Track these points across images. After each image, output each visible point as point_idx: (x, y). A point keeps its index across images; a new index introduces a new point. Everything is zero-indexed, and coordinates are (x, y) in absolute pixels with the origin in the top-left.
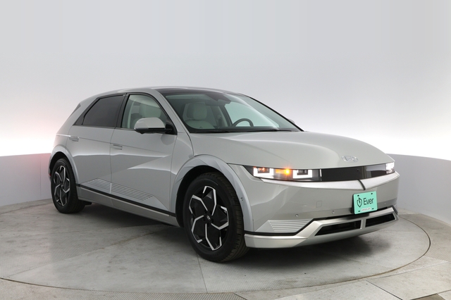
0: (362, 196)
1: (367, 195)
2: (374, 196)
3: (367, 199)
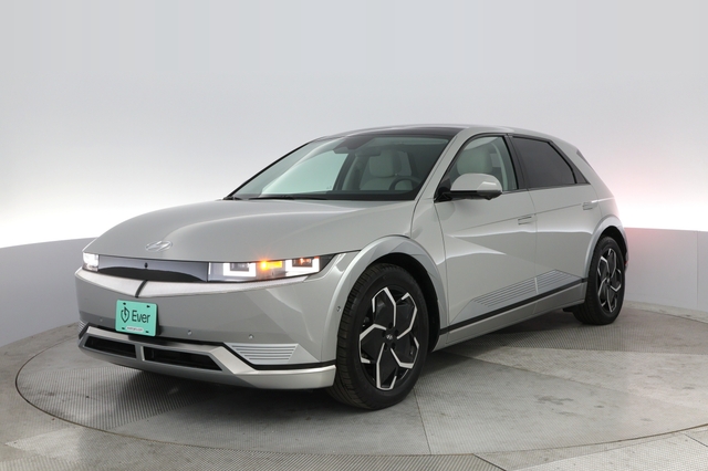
0: (131, 306)
1: (141, 308)
2: (152, 311)
3: (140, 313)
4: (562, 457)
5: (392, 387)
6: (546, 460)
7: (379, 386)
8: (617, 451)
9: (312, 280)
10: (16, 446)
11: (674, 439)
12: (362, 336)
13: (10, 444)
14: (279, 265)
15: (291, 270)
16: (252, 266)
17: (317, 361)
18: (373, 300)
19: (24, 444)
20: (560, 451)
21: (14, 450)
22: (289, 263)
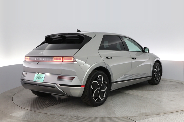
8: (163, 116)
11: (177, 113)
19: (14, 115)
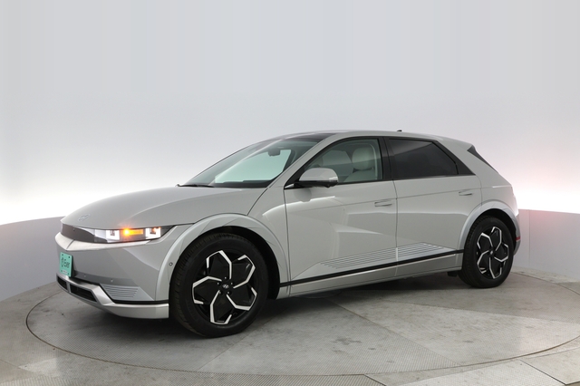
4: (429, 377)
5: (227, 322)
6: (418, 379)
7: (212, 320)
9: (153, 243)
10: (26, 369)
12: (195, 285)
13: (22, 367)
14: (141, 232)
15: (148, 235)
16: (117, 233)
17: (152, 300)
18: (208, 260)
19: (33, 367)
20: (428, 373)
21: (25, 371)
22: (148, 231)
